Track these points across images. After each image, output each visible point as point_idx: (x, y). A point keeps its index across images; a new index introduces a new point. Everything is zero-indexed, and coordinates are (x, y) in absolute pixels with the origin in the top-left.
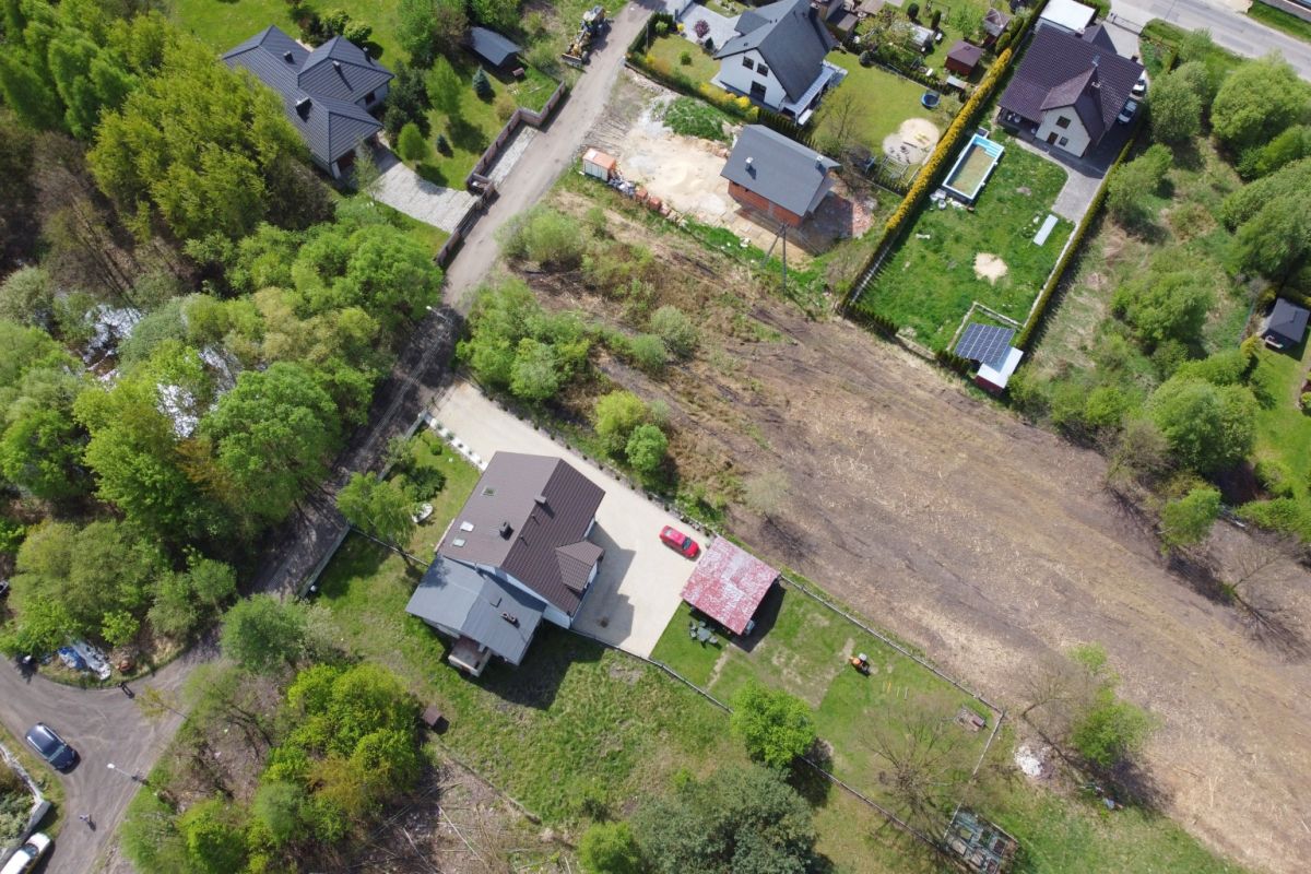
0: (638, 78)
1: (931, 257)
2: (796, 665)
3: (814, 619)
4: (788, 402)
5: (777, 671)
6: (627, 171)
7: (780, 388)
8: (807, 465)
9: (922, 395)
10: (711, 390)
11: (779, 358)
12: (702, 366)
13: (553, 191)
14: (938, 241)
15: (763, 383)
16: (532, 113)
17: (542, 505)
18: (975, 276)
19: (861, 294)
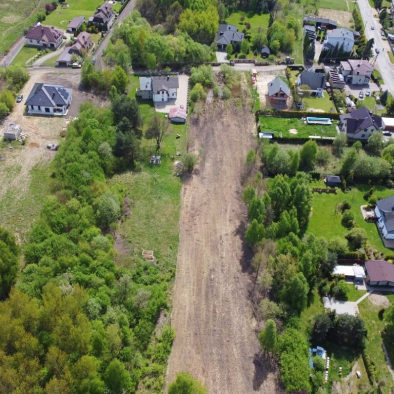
0: (284, 72)
1: (286, 123)
3: (182, 129)
4: (226, 114)
6: (258, 78)
7: (229, 112)
8: (215, 120)
9: (248, 131)
10: (218, 104)
11: (236, 110)
12: (223, 101)
13: (242, 72)
14: (292, 122)
15: (227, 110)
16: (256, 61)
17: (168, 78)
18: (288, 130)
19: (264, 116)
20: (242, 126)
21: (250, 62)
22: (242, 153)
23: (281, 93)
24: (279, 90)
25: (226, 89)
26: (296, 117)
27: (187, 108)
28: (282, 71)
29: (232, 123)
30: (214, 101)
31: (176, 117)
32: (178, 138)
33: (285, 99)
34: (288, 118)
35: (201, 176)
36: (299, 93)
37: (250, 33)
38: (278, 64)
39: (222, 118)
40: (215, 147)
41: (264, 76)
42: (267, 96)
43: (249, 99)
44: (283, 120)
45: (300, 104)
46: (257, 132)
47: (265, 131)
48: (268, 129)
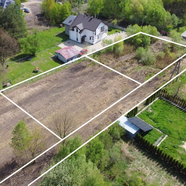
2: (43, 63)
4: (122, 77)
5: (43, 60)
8: (99, 77)
9: (120, 107)
10: (128, 65)
15: (129, 74)
17: (91, 19)
18: (184, 140)
19: (168, 102)
30: (126, 61)
31: (59, 54)
47: (144, 121)
48: (152, 121)
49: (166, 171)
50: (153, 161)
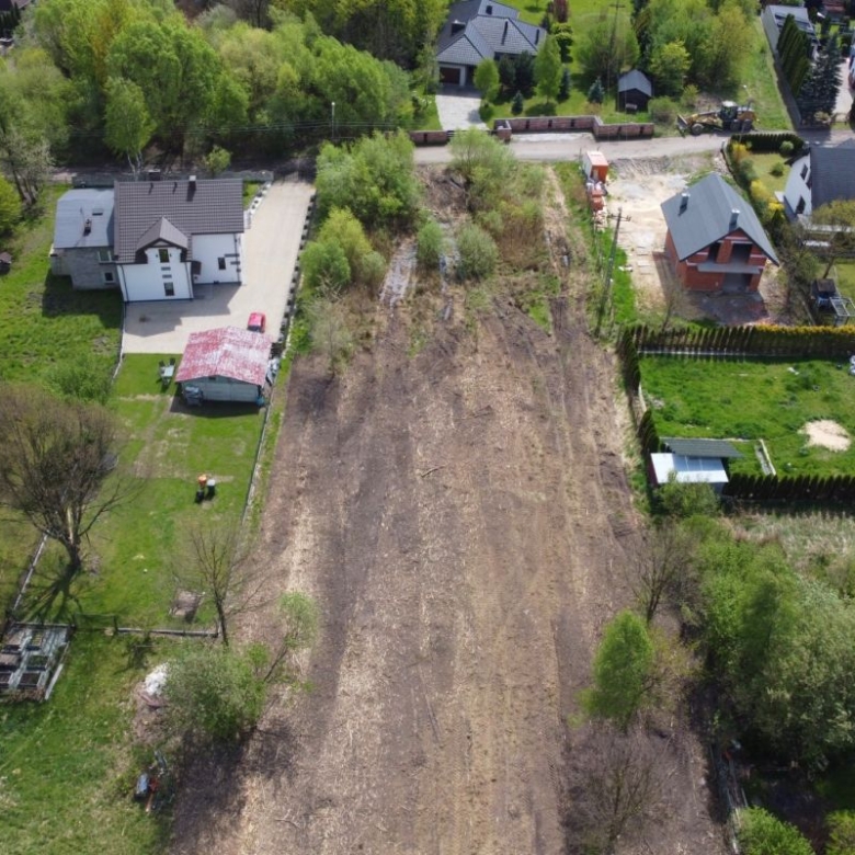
0: (720, 161)
1: (778, 388)
2: (175, 447)
3: (238, 443)
4: (476, 351)
5: (160, 437)
6: (613, 187)
7: (487, 342)
8: (416, 386)
9: (589, 439)
10: (439, 302)
11: (521, 331)
12: (460, 290)
13: (545, 164)
14: (807, 385)
15: (480, 330)
16: (600, 122)
17: (192, 187)
18: (799, 428)
19: (662, 355)
20: (558, 411)
21: (573, 127)
22: (564, 588)
23: (736, 240)
24: (726, 230)
25: (476, 234)
26: (822, 357)
27: (284, 329)
28: (709, 155)
29: (502, 398)
30: (420, 292)
31: (212, 378)
32: (206, 494)
33: (753, 270)
34: (780, 360)
35: (301, 781)
36: (810, 243)
37: (568, 30)
38: (692, 130)
39: (453, 370)
40: (408, 543)
41: (639, 177)
42: (666, 258)
43: (582, 278)
44: (760, 372)
45: (830, 293)
46: (635, 446)
47: (680, 438)
48: (691, 426)
49: (847, 517)
50: (809, 515)
